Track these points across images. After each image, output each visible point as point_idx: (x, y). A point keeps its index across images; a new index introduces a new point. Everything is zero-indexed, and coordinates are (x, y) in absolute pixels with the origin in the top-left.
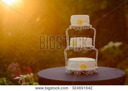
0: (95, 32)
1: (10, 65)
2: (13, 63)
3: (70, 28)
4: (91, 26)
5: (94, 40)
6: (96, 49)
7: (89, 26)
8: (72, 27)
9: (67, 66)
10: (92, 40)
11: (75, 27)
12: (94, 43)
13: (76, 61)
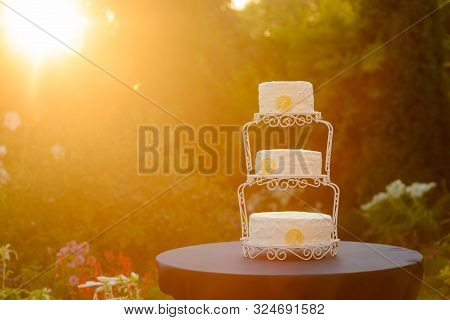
0: (331, 133)
1: (64, 250)
2: (74, 243)
3: (256, 120)
4: (318, 114)
5: (328, 158)
6: (333, 185)
7: (314, 116)
8: (261, 117)
9: (245, 236)
10: (320, 157)
11: (271, 117)
12: (328, 165)
13: (272, 220)
